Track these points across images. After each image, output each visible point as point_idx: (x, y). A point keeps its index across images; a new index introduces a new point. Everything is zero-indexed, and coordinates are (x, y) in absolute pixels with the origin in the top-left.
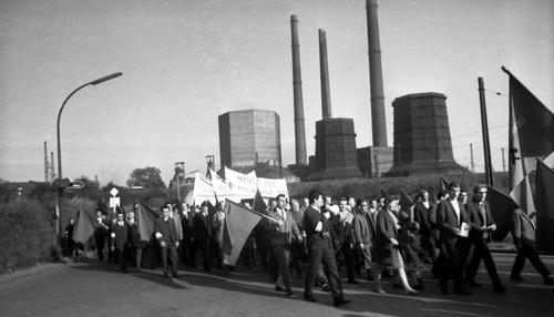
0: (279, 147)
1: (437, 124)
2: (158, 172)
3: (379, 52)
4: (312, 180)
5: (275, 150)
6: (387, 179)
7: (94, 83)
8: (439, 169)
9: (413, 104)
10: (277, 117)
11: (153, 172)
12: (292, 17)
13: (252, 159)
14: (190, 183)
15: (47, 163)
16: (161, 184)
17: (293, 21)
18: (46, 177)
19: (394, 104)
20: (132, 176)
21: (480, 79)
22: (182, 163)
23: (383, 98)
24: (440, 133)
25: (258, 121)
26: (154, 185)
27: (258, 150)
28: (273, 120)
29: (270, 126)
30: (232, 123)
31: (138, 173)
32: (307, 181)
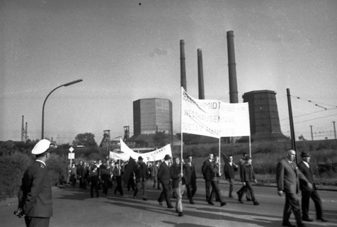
0: (171, 123)
1: (271, 110)
2: (93, 136)
3: (235, 64)
4: (192, 144)
5: (169, 124)
6: (239, 144)
7: (65, 85)
8: (272, 138)
9: (256, 97)
10: (171, 104)
11: (90, 136)
12: (181, 41)
13: (154, 129)
14: (114, 144)
15: (23, 129)
16: (95, 144)
17: (182, 43)
18: (22, 138)
19: (243, 97)
20: (76, 138)
21: (288, 90)
22: (109, 131)
23: (237, 93)
24: (272, 116)
25: (159, 105)
26: (90, 144)
27: (157, 124)
28: (168, 105)
29: (166, 109)
30: (142, 106)
31: (80, 137)
32: (189, 144)
